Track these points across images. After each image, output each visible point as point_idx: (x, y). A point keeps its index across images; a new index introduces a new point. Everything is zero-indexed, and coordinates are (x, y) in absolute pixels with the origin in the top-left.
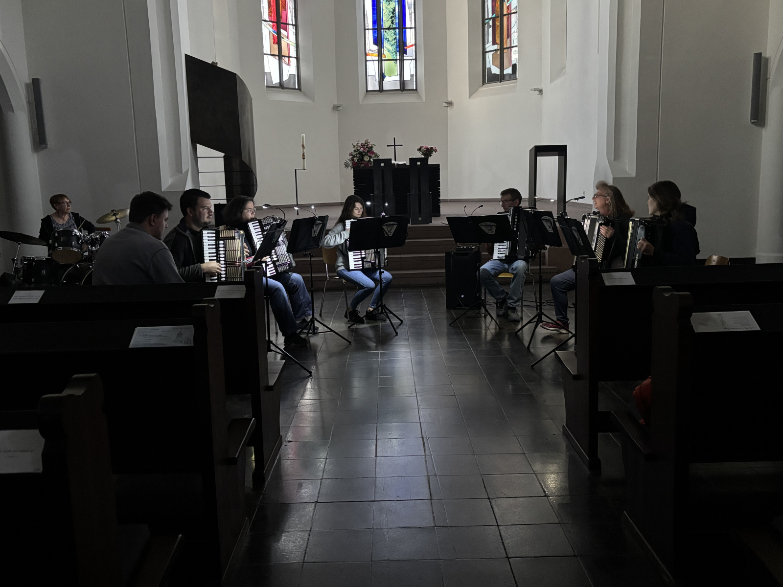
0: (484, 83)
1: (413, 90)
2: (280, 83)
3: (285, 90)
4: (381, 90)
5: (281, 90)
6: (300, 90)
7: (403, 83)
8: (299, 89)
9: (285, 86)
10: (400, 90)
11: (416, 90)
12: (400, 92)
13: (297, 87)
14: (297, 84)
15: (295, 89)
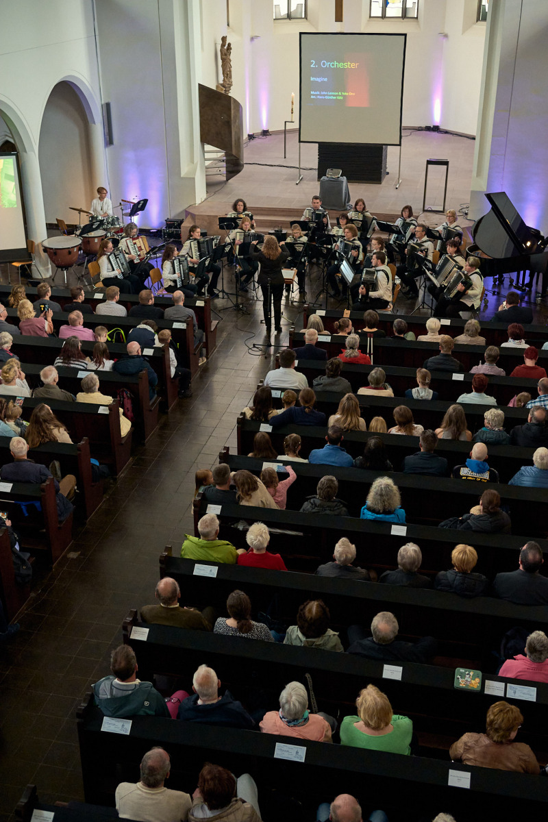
0: (478, 20)
1: (415, 18)
2: (288, 14)
3: (292, 20)
4: (384, 16)
5: (288, 20)
6: (306, 19)
7: (405, 10)
8: (306, 17)
9: (293, 15)
10: (402, 17)
11: (417, 18)
12: (401, 20)
13: (303, 16)
14: (303, 13)
15: (302, 18)
